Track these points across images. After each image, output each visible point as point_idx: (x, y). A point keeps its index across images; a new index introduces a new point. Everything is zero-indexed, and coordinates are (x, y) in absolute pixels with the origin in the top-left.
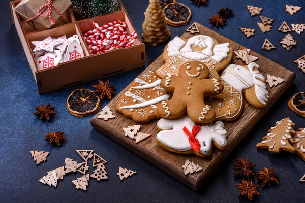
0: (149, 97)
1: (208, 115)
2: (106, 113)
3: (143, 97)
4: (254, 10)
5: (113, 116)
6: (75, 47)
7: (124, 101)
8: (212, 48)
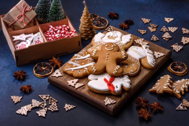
0: (83, 63)
1: (119, 70)
2: (57, 73)
3: (79, 64)
4: (146, 21)
5: (61, 75)
6: (39, 38)
7: (68, 66)
8: (121, 38)
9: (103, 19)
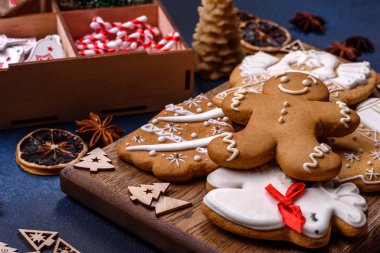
0: (193, 134)
1: (325, 160)
2: (96, 160)
3: (180, 135)
5: (111, 166)
6: (50, 49)
7: (138, 138)
8: (335, 69)
9: (275, 28)
